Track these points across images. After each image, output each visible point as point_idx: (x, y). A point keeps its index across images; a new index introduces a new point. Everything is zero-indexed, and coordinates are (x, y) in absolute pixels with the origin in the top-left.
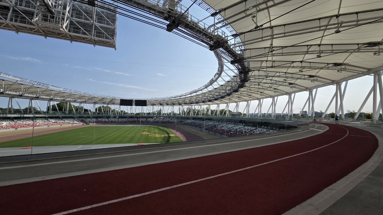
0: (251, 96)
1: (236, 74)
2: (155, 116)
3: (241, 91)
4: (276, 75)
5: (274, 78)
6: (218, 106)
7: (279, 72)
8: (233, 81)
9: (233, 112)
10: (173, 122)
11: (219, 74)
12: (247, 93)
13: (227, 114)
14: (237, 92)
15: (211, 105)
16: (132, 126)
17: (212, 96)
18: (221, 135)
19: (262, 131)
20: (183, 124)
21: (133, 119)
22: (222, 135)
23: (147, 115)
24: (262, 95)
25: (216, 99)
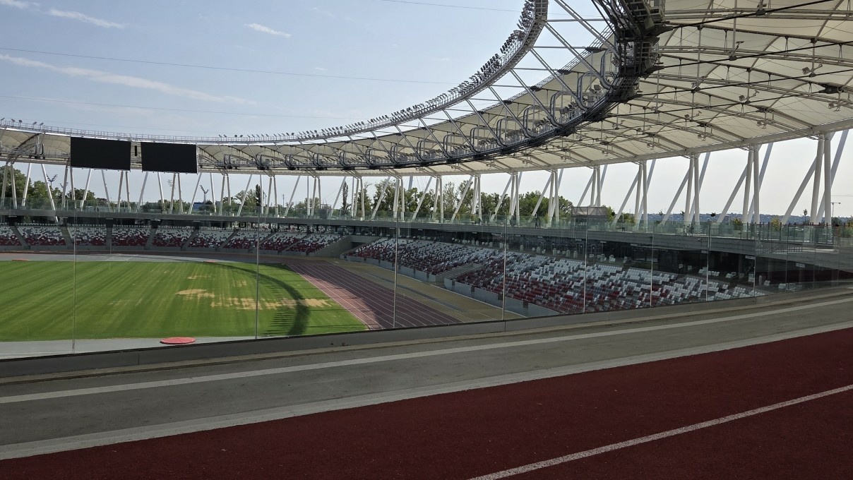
0: (659, 136)
1: (600, 37)
2: (235, 219)
3: (615, 116)
4: (770, 49)
5: (762, 64)
6: (515, 181)
7: (787, 37)
8: (586, 70)
9: (579, 208)
10: (316, 247)
11: (526, 38)
12: (641, 123)
13: (551, 214)
14: (602, 119)
15: (483, 176)
16: (127, 259)
17: (491, 136)
18: (525, 304)
19: (700, 290)
20: (360, 254)
21: (132, 231)
22: (530, 305)
23: (197, 213)
24: (706, 135)
25: (506, 151)
